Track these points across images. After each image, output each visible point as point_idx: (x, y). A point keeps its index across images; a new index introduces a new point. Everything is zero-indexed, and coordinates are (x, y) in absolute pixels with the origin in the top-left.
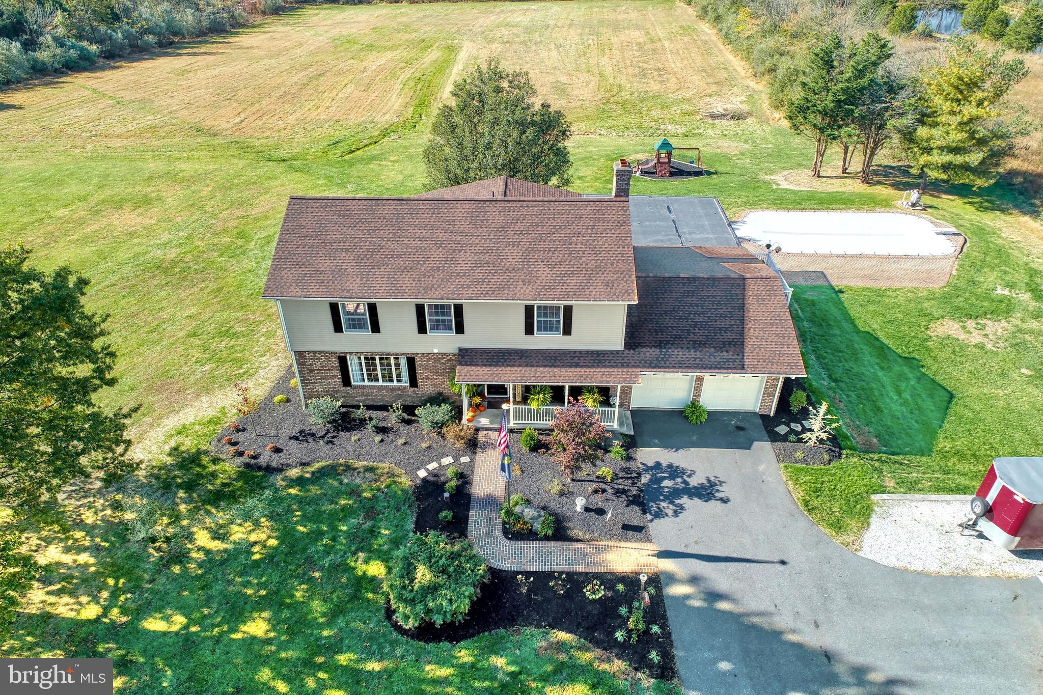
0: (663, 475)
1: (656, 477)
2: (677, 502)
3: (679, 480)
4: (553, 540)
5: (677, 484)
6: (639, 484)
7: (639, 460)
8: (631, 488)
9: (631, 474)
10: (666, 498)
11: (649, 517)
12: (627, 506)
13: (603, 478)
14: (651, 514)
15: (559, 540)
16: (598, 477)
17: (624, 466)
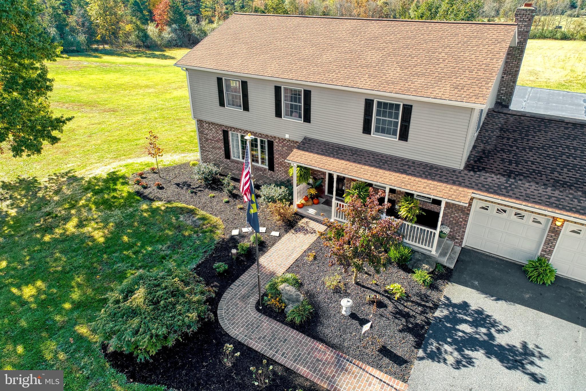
0: (465, 317)
1: (455, 317)
2: (467, 352)
3: (483, 330)
4: (297, 330)
5: (477, 333)
6: (430, 315)
7: (445, 293)
8: (418, 316)
9: (427, 302)
10: (455, 342)
11: (421, 353)
12: (400, 331)
13: (391, 294)
14: (425, 351)
15: (303, 332)
16: (386, 291)
17: (423, 292)
